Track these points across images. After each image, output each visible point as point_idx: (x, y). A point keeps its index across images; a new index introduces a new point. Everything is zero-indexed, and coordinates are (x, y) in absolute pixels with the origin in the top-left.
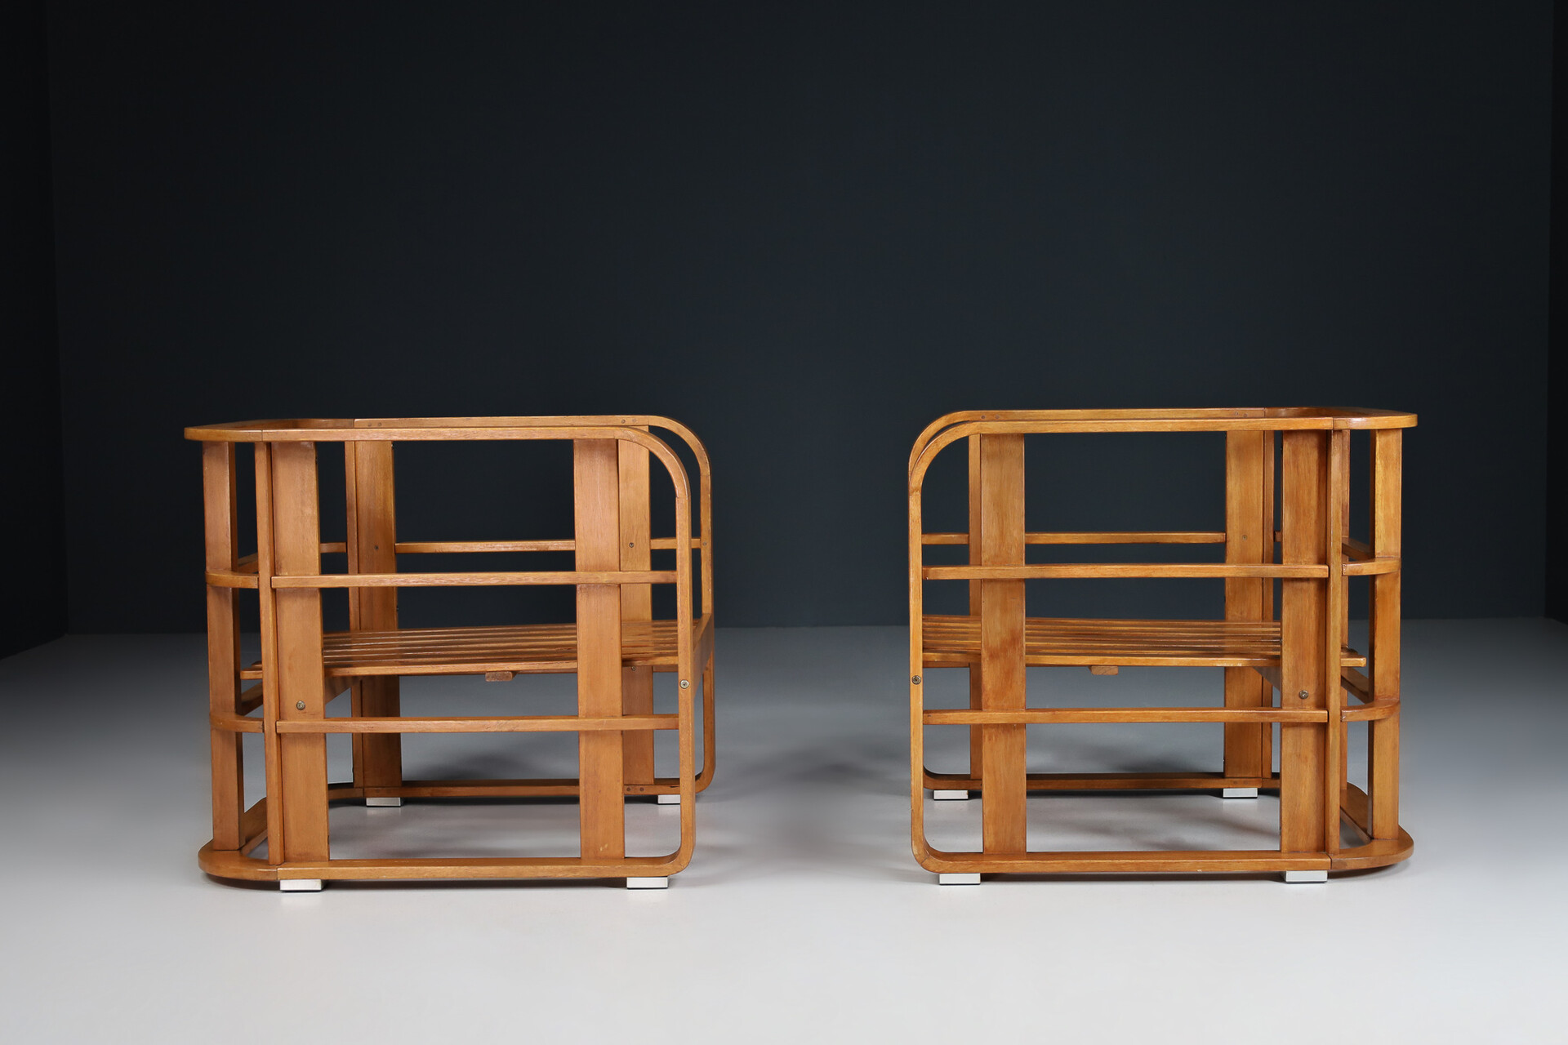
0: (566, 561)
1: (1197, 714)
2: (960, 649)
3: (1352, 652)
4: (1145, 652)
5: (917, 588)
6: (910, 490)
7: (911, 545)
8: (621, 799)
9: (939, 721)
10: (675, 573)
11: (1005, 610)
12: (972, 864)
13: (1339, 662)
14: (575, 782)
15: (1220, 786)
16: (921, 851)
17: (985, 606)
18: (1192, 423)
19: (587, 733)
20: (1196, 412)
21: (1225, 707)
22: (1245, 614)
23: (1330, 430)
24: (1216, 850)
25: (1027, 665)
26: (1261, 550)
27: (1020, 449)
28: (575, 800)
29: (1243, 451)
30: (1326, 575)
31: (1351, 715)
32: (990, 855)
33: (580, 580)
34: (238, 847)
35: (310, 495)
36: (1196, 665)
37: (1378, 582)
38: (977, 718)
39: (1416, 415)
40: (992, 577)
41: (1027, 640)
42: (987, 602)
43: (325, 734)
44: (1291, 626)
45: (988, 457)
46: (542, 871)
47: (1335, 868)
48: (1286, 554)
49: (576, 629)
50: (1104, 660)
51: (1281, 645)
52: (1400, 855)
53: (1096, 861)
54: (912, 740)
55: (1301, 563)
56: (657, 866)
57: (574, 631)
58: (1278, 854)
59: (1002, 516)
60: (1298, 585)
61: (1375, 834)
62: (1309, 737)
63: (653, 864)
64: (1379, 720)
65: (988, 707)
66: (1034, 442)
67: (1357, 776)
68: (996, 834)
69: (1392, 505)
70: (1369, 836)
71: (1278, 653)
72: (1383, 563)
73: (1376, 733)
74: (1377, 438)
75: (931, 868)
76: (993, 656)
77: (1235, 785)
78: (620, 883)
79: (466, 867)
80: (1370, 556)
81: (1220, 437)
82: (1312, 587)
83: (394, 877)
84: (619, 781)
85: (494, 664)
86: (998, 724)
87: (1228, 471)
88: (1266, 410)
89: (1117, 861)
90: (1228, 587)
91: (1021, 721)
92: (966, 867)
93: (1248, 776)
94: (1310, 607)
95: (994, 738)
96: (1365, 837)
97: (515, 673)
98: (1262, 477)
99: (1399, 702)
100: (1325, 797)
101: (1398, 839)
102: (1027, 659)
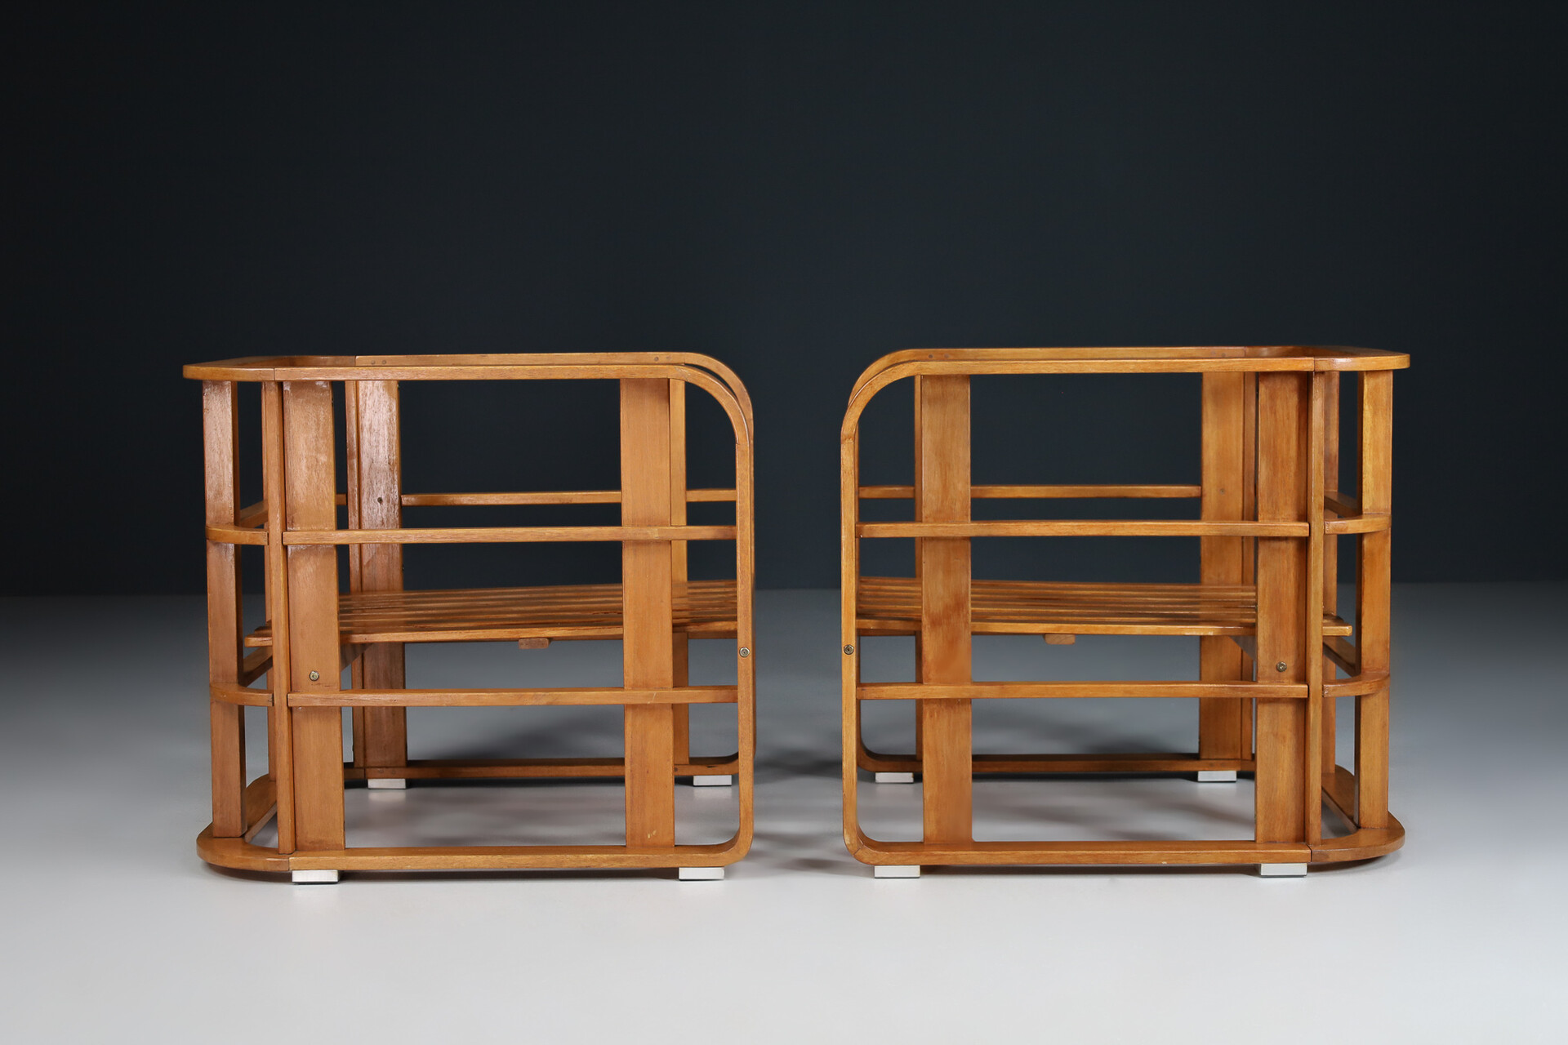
0: (611, 515)
1: (1162, 688)
2: (899, 615)
3: (1339, 620)
4: (1107, 619)
5: (850, 549)
6: (842, 438)
7: (842, 500)
8: (671, 780)
9: (874, 695)
10: (734, 528)
11: (948, 571)
12: (910, 855)
13: (1321, 629)
14: (621, 761)
15: (1195, 769)
16: (854, 841)
17: (925, 568)
18: (1156, 363)
19: (634, 707)
20: (1168, 351)
21: (1201, 680)
22: (1223, 577)
23: (1311, 372)
24: (1182, 839)
25: (974, 634)
26: (1240, 506)
27: (965, 391)
28: (619, 781)
29: (1221, 394)
30: (1305, 533)
31: (1334, 690)
32: (930, 845)
33: (627, 537)
34: (240, 834)
35: (326, 441)
36: (1162, 633)
37: (1365, 542)
38: (918, 692)
39: (1408, 355)
40: (933, 535)
41: (973, 605)
42: (928, 561)
43: (341, 708)
44: (1267, 591)
45: (929, 402)
46: (585, 860)
47: (1316, 861)
48: (1262, 510)
49: (621, 590)
50: (1059, 629)
51: (1256, 610)
52: (1388, 846)
53: (1049, 852)
54: (844, 717)
55: (1278, 520)
56: (712, 855)
57: (619, 593)
58: (1252, 845)
59: (945, 467)
60: (1276, 545)
61: (1362, 822)
62: (1287, 713)
63: (707, 852)
64: (1366, 696)
65: (929, 680)
66: (980, 384)
67: (1344, 758)
68: (938, 822)
69: (1381, 455)
70: (1355, 824)
71: (1254, 620)
72: (1370, 520)
73: (1363, 709)
74: (1365, 381)
75: (866, 860)
76: (935, 623)
77: (1211, 768)
78: (671, 874)
79: (500, 856)
80: (1357, 512)
81: (1197, 378)
82: (1291, 547)
83: (419, 867)
84: (668, 760)
85: (527, 630)
86: (940, 699)
87: (1204, 416)
88: (1247, 349)
89: (1072, 852)
90: (1204, 547)
91: (966, 695)
92: (904, 858)
93: (1226, 757)
94: (1288, 569)
95: (936, 715)
96: (1351, 826)
97: (550, 639)
98: (1242, 424)
99: (1389, 675)
100: (1305, 782)
101: (1388, 828)
102: (974, 627)
